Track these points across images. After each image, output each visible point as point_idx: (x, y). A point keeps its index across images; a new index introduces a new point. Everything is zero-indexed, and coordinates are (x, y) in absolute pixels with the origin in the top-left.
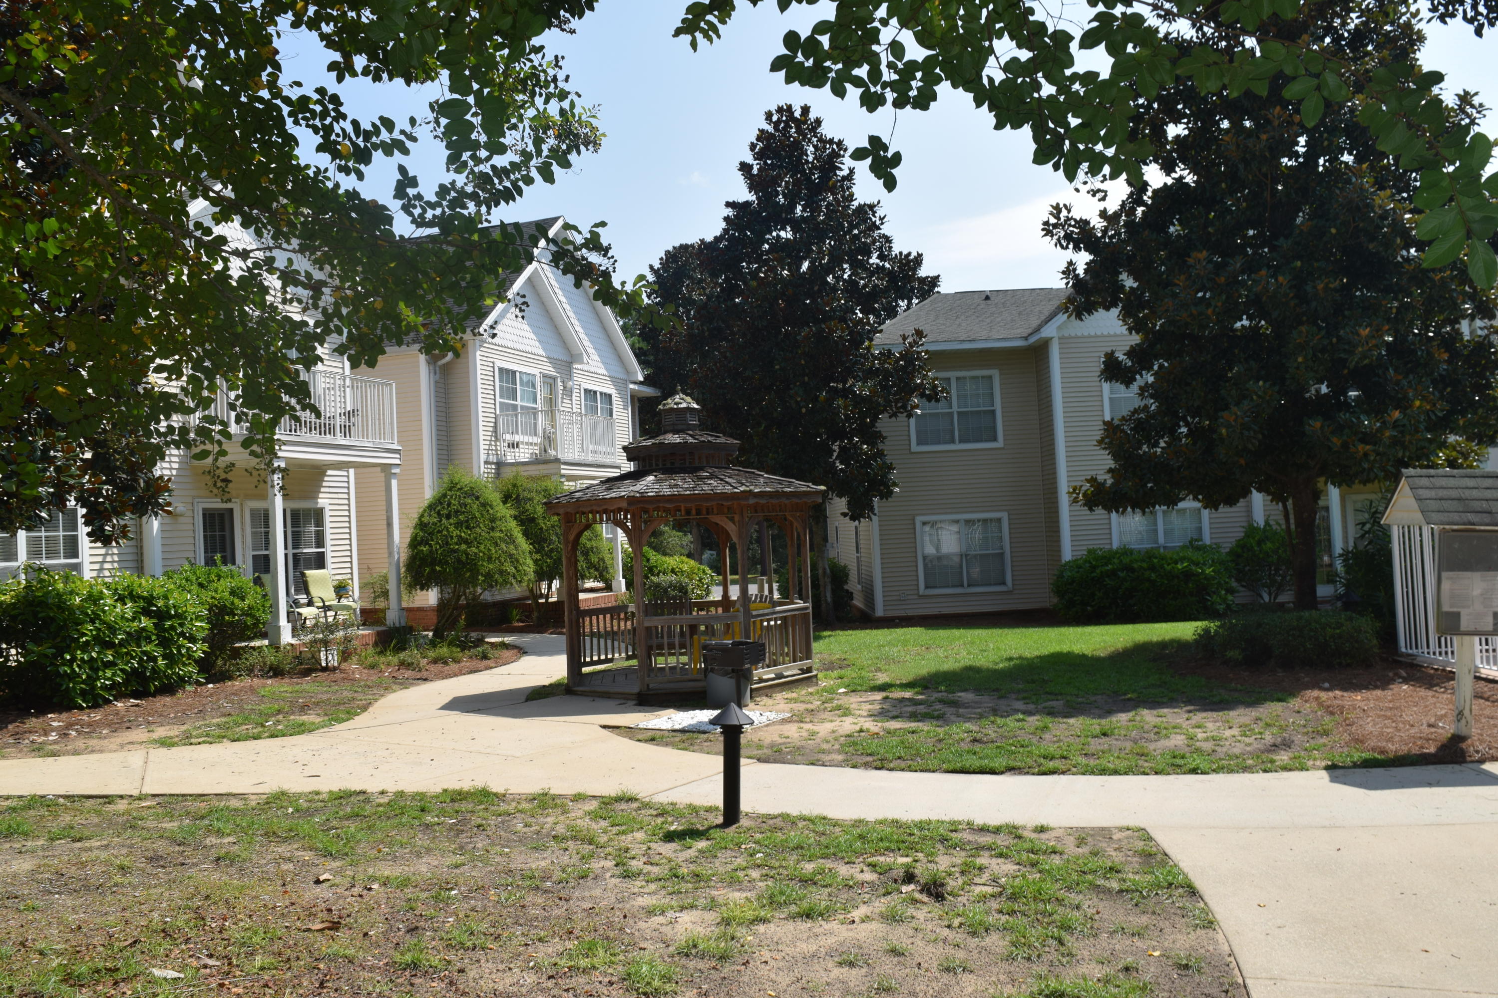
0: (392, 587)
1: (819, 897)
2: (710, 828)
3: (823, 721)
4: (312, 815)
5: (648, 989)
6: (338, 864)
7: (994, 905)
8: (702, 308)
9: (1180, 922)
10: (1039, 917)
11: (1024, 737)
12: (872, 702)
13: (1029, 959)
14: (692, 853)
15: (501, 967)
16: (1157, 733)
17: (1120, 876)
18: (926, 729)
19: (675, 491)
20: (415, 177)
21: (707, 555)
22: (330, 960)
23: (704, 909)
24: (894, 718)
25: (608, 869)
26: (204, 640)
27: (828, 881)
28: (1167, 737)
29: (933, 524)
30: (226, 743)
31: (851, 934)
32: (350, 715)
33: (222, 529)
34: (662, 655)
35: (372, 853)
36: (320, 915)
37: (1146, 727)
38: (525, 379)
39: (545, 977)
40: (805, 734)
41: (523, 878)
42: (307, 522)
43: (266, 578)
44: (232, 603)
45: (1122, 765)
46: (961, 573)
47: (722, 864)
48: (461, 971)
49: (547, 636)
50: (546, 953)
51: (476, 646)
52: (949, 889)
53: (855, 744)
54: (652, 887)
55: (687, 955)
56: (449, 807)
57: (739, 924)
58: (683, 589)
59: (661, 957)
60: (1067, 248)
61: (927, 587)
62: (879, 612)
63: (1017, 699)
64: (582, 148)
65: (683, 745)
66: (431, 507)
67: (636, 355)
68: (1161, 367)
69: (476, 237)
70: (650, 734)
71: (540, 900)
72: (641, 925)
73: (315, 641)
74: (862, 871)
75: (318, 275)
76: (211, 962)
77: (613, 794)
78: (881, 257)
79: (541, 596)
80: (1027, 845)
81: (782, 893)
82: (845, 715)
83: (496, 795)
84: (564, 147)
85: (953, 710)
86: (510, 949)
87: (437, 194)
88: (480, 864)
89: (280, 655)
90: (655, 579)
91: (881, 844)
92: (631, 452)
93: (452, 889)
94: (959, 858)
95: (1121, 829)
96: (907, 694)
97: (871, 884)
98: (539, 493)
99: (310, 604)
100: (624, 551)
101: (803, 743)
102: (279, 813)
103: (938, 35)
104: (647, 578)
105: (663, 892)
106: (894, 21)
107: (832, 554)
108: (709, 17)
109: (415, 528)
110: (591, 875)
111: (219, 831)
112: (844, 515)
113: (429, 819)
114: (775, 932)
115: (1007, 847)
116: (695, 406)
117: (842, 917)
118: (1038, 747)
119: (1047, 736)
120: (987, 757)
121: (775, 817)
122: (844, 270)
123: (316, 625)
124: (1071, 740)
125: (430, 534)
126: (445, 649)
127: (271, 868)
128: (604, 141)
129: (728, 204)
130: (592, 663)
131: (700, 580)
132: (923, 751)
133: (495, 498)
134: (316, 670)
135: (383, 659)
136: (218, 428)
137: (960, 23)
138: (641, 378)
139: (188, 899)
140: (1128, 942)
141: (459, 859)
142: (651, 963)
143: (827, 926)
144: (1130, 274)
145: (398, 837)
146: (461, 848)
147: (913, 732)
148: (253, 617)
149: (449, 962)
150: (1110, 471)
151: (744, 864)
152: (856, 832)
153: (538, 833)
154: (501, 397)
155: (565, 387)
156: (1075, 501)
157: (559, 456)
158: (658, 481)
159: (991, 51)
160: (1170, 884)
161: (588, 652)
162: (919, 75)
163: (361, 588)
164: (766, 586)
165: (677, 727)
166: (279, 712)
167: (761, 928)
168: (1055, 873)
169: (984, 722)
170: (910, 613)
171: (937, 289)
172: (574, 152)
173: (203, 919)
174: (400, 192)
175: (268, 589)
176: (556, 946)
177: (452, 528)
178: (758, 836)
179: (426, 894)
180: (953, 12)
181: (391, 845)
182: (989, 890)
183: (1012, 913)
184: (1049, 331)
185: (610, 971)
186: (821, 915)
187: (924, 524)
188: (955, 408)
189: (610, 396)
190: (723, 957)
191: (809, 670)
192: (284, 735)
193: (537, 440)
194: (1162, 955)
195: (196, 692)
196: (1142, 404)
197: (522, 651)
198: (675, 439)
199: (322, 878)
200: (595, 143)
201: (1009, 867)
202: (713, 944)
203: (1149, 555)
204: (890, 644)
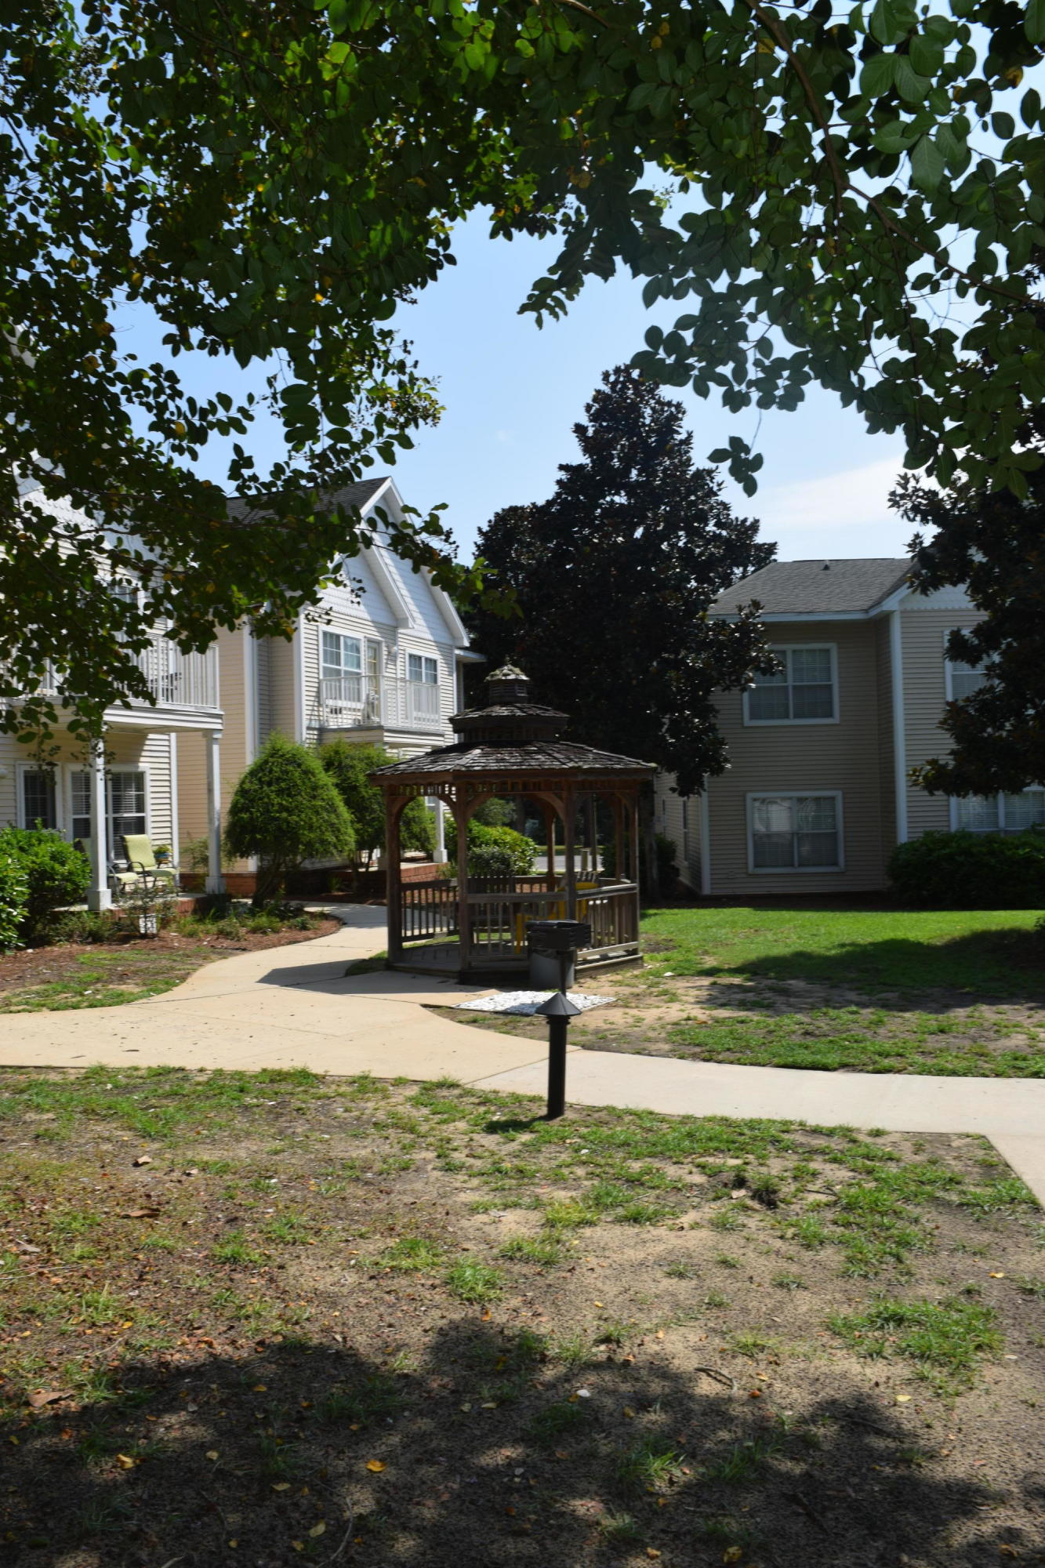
0: (212, 853)
1: (646, 1200)
2: (534, 1120)
3: (649, 1007)
4: (130, 1092)
5: (472, 1295)
6: (156, 1145)
7: (829, 1215)
8: (531, 573)
9: (1024, 1241)
10: (876, 1230)
11: (857, 1031)
12: (699, 988)
13: (865, 1277)
14: (514, 1146)
15: (322, 1264)
16: (997, 1031)
17: (960, 1187)
18: (756, 1018)
19: (502, 766)
20: (250, 458)
21: (530, 824)
22: (150, 1251)
23: (528, 1208)
24: (723, 1005)
25: (430, 1161)
26: (25, 905)
27: (656, 1182)
28: (1007, 1036)
29: (763, 801)
30: (46, 1012)
31: (680, 1241)
32: (169, 985)
33: (43, 792)
34: (485, 931)
35: (192, 1135)
36: (140, 1201)
37: (986, 1024)
38: (349, 642)
39: (366, 1277)
40: (630, 1020)
41: (344, 1167)
42: (128, 786)
43: (86, 842)
44: (53, 868)
45: (961, 1065)
46: (792, 853)
47: (545, 1160)
48: (281, 1267)
49: (366, 906)
50: (368, 1250)
51: (295, 916)
52: (782, 1196)
53: (682, 1033)
54: (475, 1182)
55: (511, 1259)
56: (269, 1088)
57: (565, 1227)
58: (505, 861)
59: (485, 1259)
60: (913, 520)
61: (756, 866)
62: (707, 890)
63: (851, 990)
64: (421, 421)
65: (505, 1028)
66: (252, 773)
67: (463, 619)
68: (1009, 645)
69: (311, 519)
70: (472, 1015)
71: (360, 1193)
72: (464, 1223)
73: (134, 908)
74: (691, 1173)
75: (147, 556)
76: (30, 1248)
77: (435, 1079)
78: (718, 525)
79: (362, 865)
80: (862, 1150)
81: (608, 1194)
82: (671, 1001)
83: (316, 1076)
84: (402, 420)
85: (782, 999)
86: (332, 1244)
87: (272, 473)
88: (300, 1151)
89: (99, 922)
90: (477, 850)
91: (711, 1144)
92: (457, 724)
93: (271, 1177)
94: (792, 1161)
95: (960, 1136)
96: (737, 980)
97: (700, 1186)
98: (361, 760)
99: (130, 869)
100: (446, 821)
101: (629, 1030)
102: (98, 1089)
103: (811, 332)
104: (469, 849)
105: (486, 1188)
106: (763, 316)
107: (658, 829)
108: (557, 294)
109: (236, 794)
110: (413, 1167)
111: (38, 1106)
112: (673, 790)
113: (249, 1100)
114: (602, 1236)
115: (842, 1152)
116: (524, 678)
117: (670, 1222)
118: (873, 1043)
119: (882, 1031)
120: (819, 1052)
121: (600, 1110)
122: (679, 537)
123: (135, 892)
124: (907, 1036)
125: (252, 801)
126: (264, 919)
127: (90, 1148)
128: (443, 415)
129: (562, 467)
130: (413, 938)
131: (523, 852)
132: (753, 1043)
133: (317, 765)
134: (135, 937)
135: (202, 927)
136: (44, 709)
137: (835, 320)
138: (467, 644)
139: (8, 1179)
140: (970, 1262)
141: (278, 1145)
142: (474, 1266)
143: (655, 1232)
144: (980, 548)
145: (217, 1119)
146: (281, 1133)
147: (742, 1022)
148: (74, 883)
149: (269, 1257)
150: (953, 753)
151: (569, 1160)
152: (685, 1129)
153: (358, 1119)
154: (325, 661)
155: (389, 652)
156: (915, 784)
157: (383, 723)
158: (484, 755)
159: (868, 350)
160: (1013, 1199)
161: (409, 925)
162: (786, 374)
163: (181, 853)
164: (590, 858)
165: (500, 1008)
166: (98, 980)
167: (587, 1232)
168: (892, 1182)
169: (816, 1014)
170: (739, 892)
171: (773, 557)
172: (412, 426)
173: (23, 1201)
174: (235, 473)
175: (88, 854)
176: (377, 1243)
177: (273, 796)
178: (584, 1131)
179: (246, 1182)
180: (827, 307)
181: (209, 1127)
182: (823, 1198)
183: (847, 1225)
184: (891, 604)
185: (433, 1273)
186: (649, 1219)
187: (755, 800)
188: (790, 682)
189: (435, 661)
190: (549, 1263)
191: (635, 952)
192: (103, 1006)
193: (360, 706)
194: (1005, 1278)
195: (15, 957)
196: (987, 684)
197: (341, 922)
198: (503, 711)
199: (141, 1161)
200: (434, 417)
201: (844, 1174)
202: (537, 1246)
203: (990, 839)
204: (719, 925)
